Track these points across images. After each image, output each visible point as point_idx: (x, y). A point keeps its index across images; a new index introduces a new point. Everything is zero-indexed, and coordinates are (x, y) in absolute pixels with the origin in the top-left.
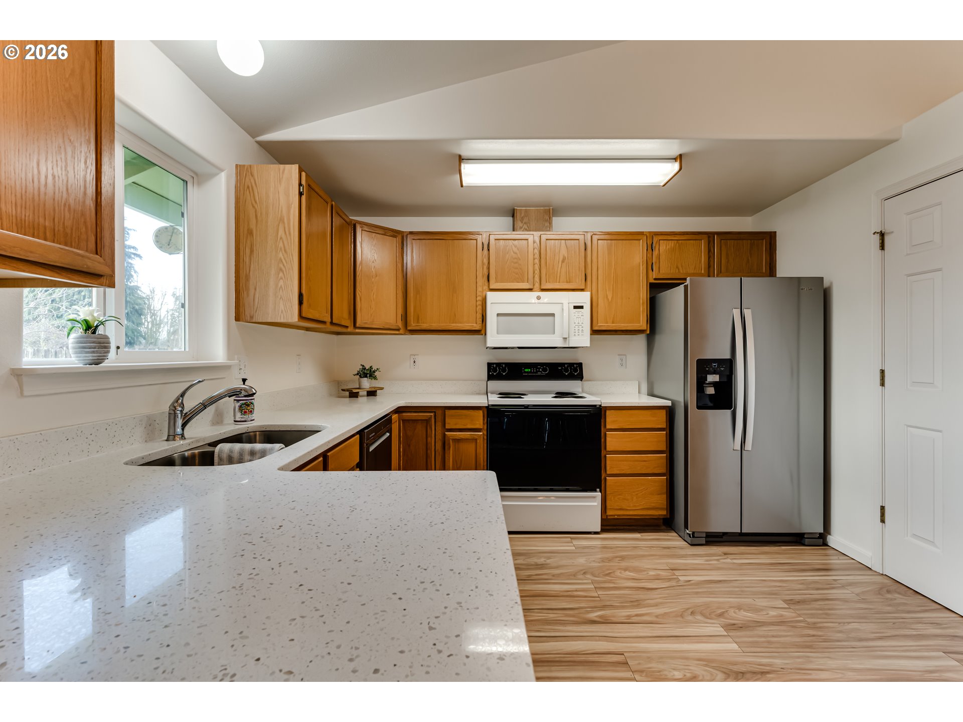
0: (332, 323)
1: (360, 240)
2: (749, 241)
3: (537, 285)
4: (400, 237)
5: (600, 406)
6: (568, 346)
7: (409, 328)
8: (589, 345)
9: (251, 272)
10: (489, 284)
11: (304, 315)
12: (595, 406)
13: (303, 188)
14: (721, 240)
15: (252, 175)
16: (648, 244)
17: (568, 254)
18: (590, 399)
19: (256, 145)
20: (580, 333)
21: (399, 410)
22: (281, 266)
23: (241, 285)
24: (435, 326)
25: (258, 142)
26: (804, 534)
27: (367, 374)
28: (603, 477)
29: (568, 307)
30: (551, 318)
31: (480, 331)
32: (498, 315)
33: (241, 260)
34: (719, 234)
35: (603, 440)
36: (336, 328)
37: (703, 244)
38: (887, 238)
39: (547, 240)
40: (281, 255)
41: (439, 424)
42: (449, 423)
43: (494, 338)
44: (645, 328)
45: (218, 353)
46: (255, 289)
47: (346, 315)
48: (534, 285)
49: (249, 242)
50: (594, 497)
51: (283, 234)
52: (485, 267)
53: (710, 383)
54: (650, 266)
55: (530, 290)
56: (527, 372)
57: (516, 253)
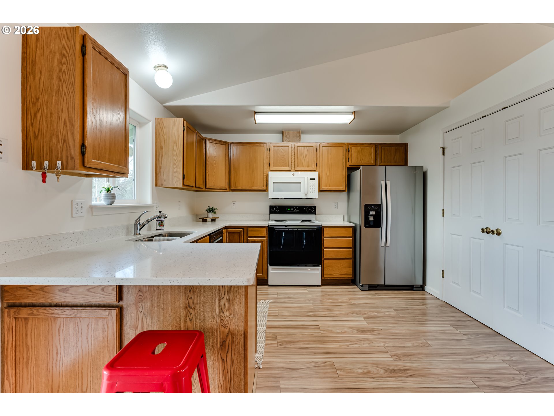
0: (196, 187)
1: (208, 147)
2: (395, 148)
3: (293, 168)
4: (227, 145)
5: (321, 226)
6: (307, 198)
7: (231, 189)
8: (317, 197)
9: (162, 165)
10: (270, 168)
11: (185, 184)
12: (319, 226)
13: (185, 128)
14: (382, 147)
15: (162, 122)
16: (347, 148)
17: (308, 153)
18: (317, 223)
19: (163, 107)
20: (313, 192)
21: (226, 228)
22: (175, 162)
23: (157, 171)
24: (244, 188)
25: (164, 106)
26: (414, 285)
27: (211, 210)
28: (322, 260)
29: (307, 180)
30: (299, 184)
31: (266, 190)
32: (274, 183)
33: (158, 160)
34: (380, 144)
35: (322, 242)
36: (197, 189)
37: (373, 149)
38: (445, 150)
39: (298, 146)
40: (175, 157)
41: (245, 234)
42: (250, 234)
43: (272, 194)
44: (345, 189)
45: (148, 200)
46: (164, 172)
47: (202, 183)
48: (291, 168)
49: (161, 152)
50: (318, 269)
51: (176, 149)
52: (268, 159)
53: (371, 215)
54: (347, 160)
55: (290, 171)
56: (289, 210)
57: (283, 153)
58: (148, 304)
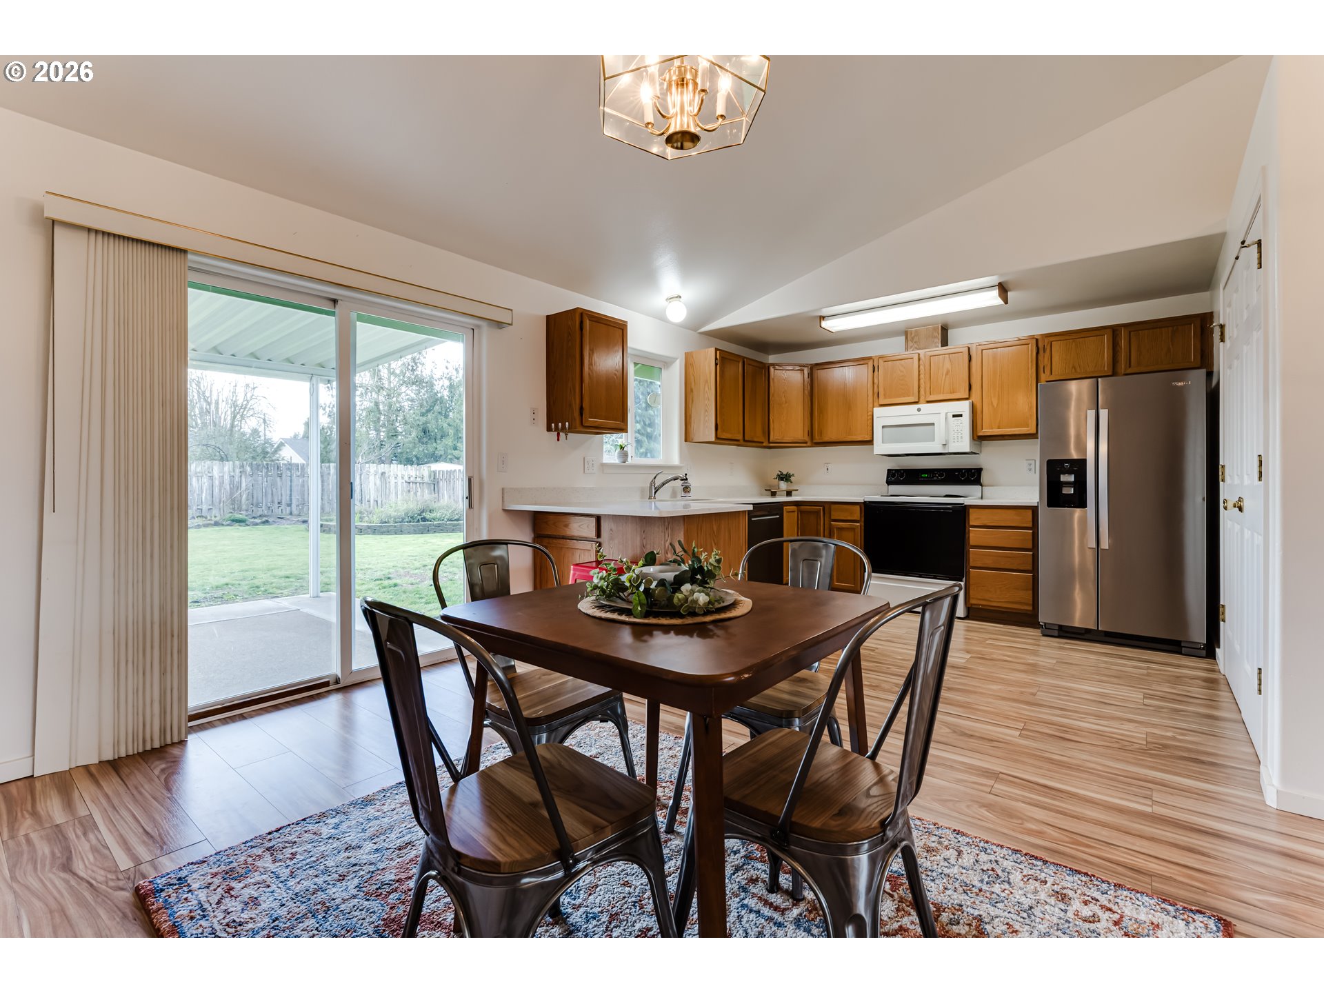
0: (745, 441)
1: (773, 375)
2: (1170, 329)
3: (921, 398)
5: (964, 504)
6: (947, 452)
7: (815, 441)
9: (692, 413)
10: (878, 401)
11: (719, 436)
12: (960, 504)
13: (718, 361)
14: (1131, 331)
15: (692, 357)
16: (1040, 346)
17: (952, 367)
20: (960, 440)
21: (797, 504)
22: (707, 408)
23: (688, 421)
24: (834, 439)
25: (698, 333)
27: (784, 478)
28: (965, 568)
29: (946, 416)
30: (930, 427)
31: (870, 442)
32: (883, 427)
33: (688, 407)
34: (1126, 325)
35: (966, 535)
36: (748, 443)
37: (1106, 339)
40: (706, 402)
41: (826, 518)
42: (834, 515)
43: (882, 447)
44: (1035, 432)
45: (676, 460)
46: (694, 423)
47: (759, 435)
48: (918, 398)
49: (691, 396)
51: (708, 390)
52: (874, 386)
53: (1065, 483)
54: (1040, 370)
55: (913, 403)
56: (926, 478)
57: (903, 372)
58: (616, 542)
